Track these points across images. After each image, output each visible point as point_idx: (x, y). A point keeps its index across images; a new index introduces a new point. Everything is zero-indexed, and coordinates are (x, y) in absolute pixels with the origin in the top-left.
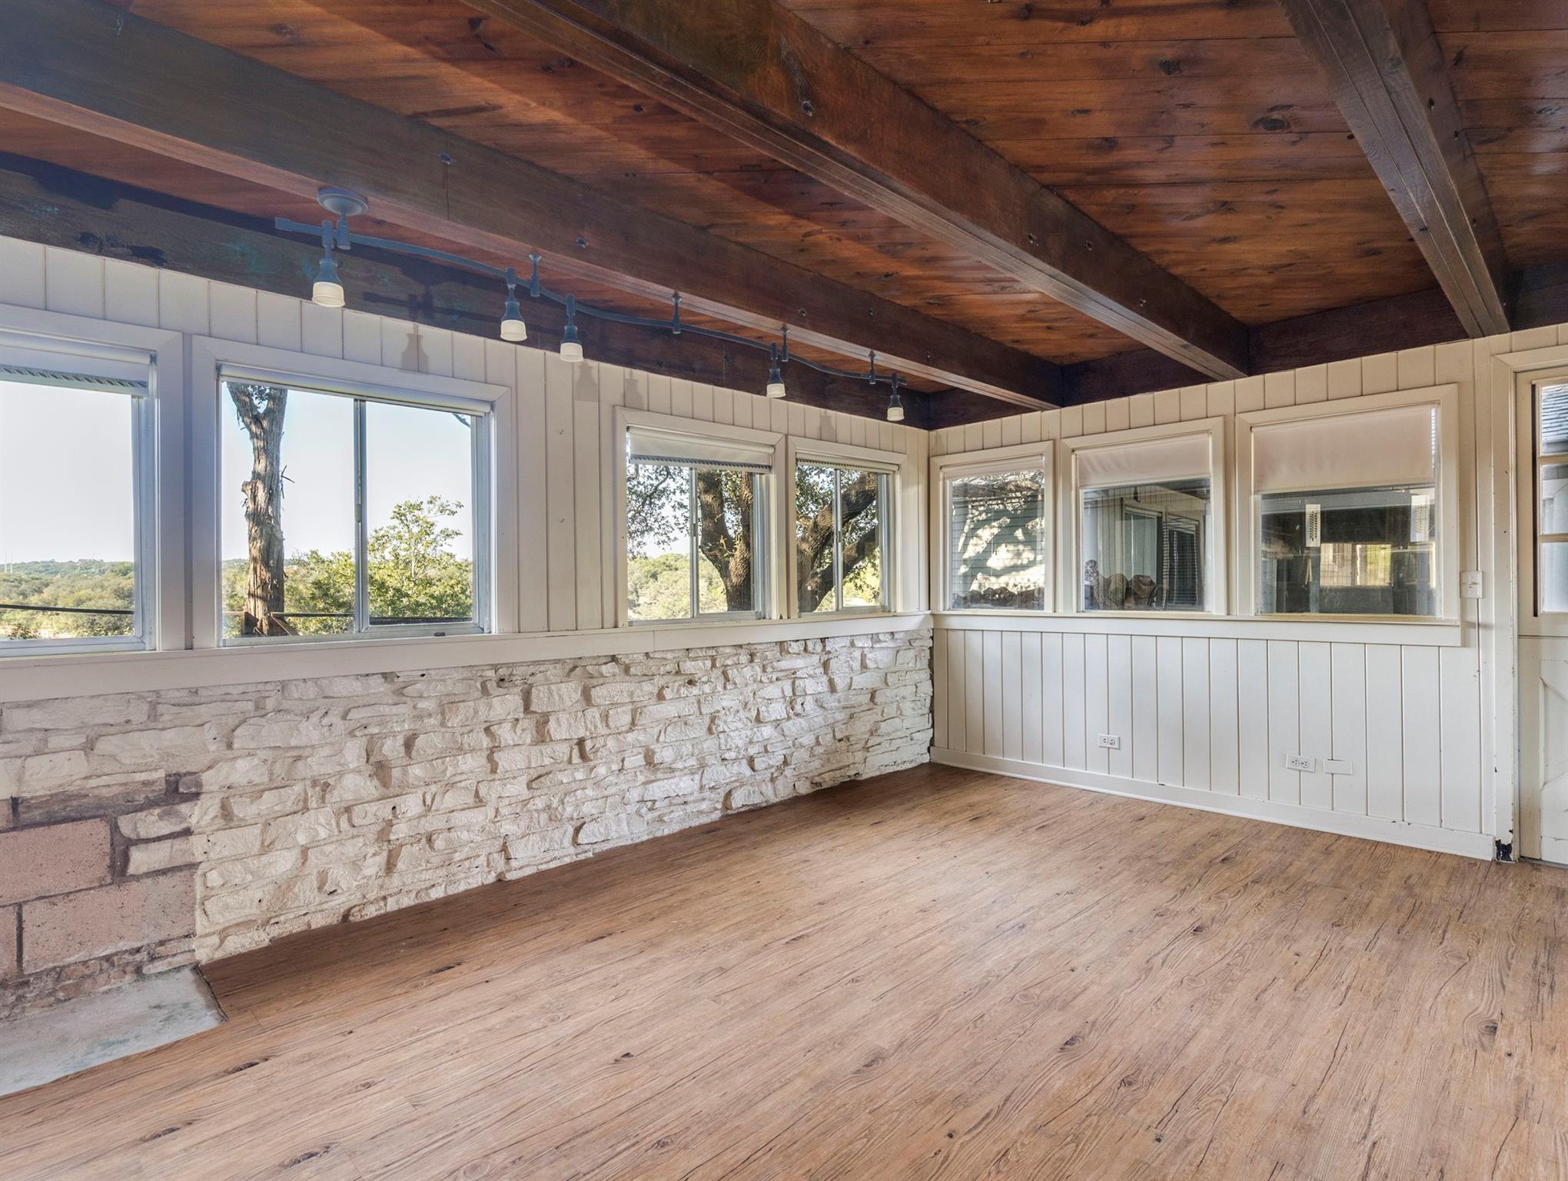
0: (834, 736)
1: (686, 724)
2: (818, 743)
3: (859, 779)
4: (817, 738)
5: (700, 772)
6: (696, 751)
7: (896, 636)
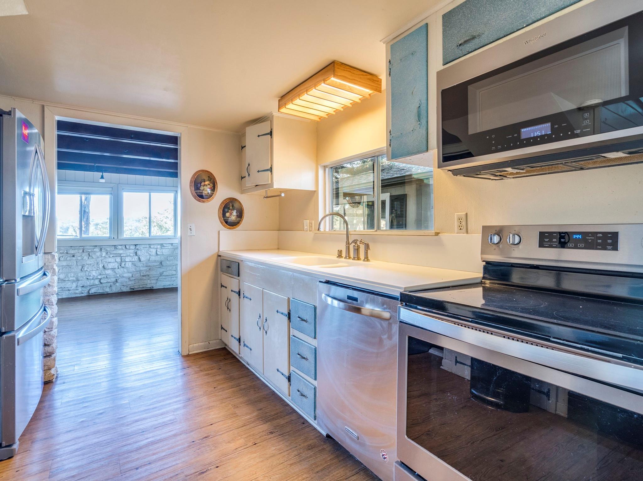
0: (140, 275)
1: (70, 268)
2: (132, 277)
3: (153, 289)
4: (133, 275)
5: (77, 282)
6: (75, 276)
7: (173, 245)
